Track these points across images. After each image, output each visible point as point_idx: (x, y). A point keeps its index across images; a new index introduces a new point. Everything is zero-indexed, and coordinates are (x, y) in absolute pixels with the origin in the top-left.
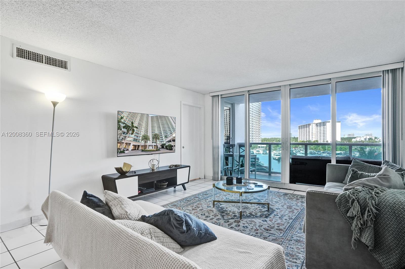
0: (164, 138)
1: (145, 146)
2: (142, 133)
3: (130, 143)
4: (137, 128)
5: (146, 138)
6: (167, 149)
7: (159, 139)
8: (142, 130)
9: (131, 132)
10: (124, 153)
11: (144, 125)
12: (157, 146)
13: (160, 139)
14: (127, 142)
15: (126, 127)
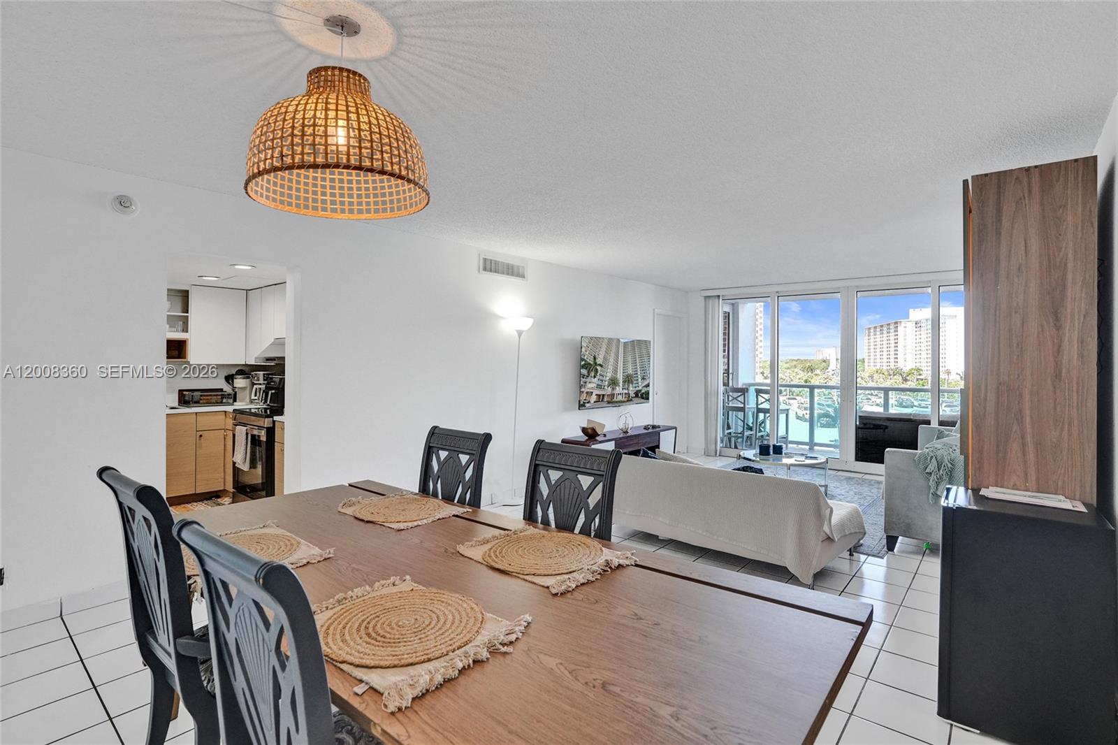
0: (640, 380)
1: (611, 394)
2: (609, 375)
3: (592, 392)
4: (601, 366)
5: (614, 382)
6: (643, 398)
7: (632, 383)
8: (609, 370)
9: (593, 374)
10: (585, 406)
11: (612, 360)
12: (629, 394)
13: (635, 382)
14: (588, 390)
15: (586, 365)
